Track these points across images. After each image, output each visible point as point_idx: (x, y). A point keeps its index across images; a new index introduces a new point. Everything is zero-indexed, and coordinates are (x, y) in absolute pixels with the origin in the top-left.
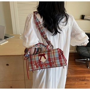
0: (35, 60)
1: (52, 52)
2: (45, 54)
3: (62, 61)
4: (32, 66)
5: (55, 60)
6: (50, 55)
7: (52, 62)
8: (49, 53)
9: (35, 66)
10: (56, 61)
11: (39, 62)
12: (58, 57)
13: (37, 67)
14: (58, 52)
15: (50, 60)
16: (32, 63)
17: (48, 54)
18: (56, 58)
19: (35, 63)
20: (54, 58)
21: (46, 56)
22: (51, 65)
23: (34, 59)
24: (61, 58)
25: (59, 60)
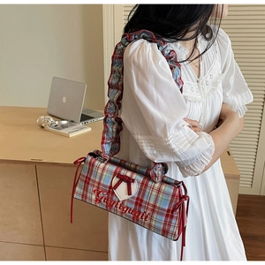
0: (100, 179)
1: (157, 185)
2: (133, 181)
3: (170, 225)
4: (86, 189)
5: (153, 211)
6: (148, 191)
7: (142, 211)
8: (146, 185)
9: (94, 197)
10: (155, 215)
11: (109, 191)
12: (167, 208)
13: (97, 200)
14: (173, 195)
15: (140, 205)
16: (88, 183)
17: (142, 183)
18: (159, 208)
19: (98, 187)
20: (154, 206)
21: (135, 188)
22: (138, 220)
23: (99, 175)
24: (172, 217)
25: (163, 218)
